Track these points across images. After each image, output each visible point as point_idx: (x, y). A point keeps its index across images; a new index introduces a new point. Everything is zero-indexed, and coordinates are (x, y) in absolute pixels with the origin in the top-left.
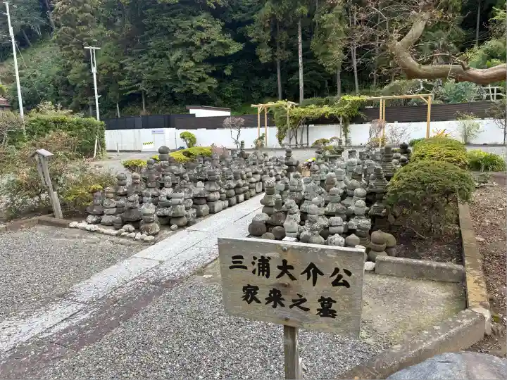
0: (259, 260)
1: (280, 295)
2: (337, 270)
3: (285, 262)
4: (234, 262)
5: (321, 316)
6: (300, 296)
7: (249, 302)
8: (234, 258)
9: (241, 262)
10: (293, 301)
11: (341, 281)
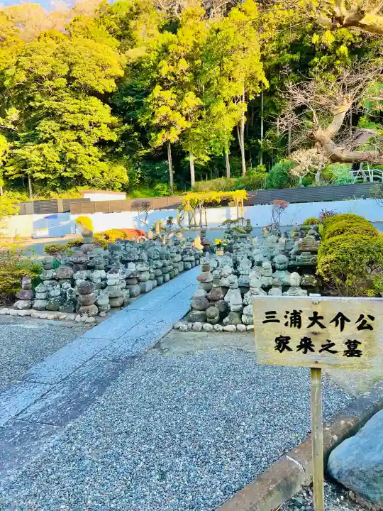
0: (292, 314)
1: (310, 342)
2: (362, 316)
3: (315, 313)
4: (267, 317)
5: (348, 356)
6: (329, 341)
7: (281, 351)
8: (267, 313)
9: (274, 317)
10: (323, 346)
11: (365, 325)
